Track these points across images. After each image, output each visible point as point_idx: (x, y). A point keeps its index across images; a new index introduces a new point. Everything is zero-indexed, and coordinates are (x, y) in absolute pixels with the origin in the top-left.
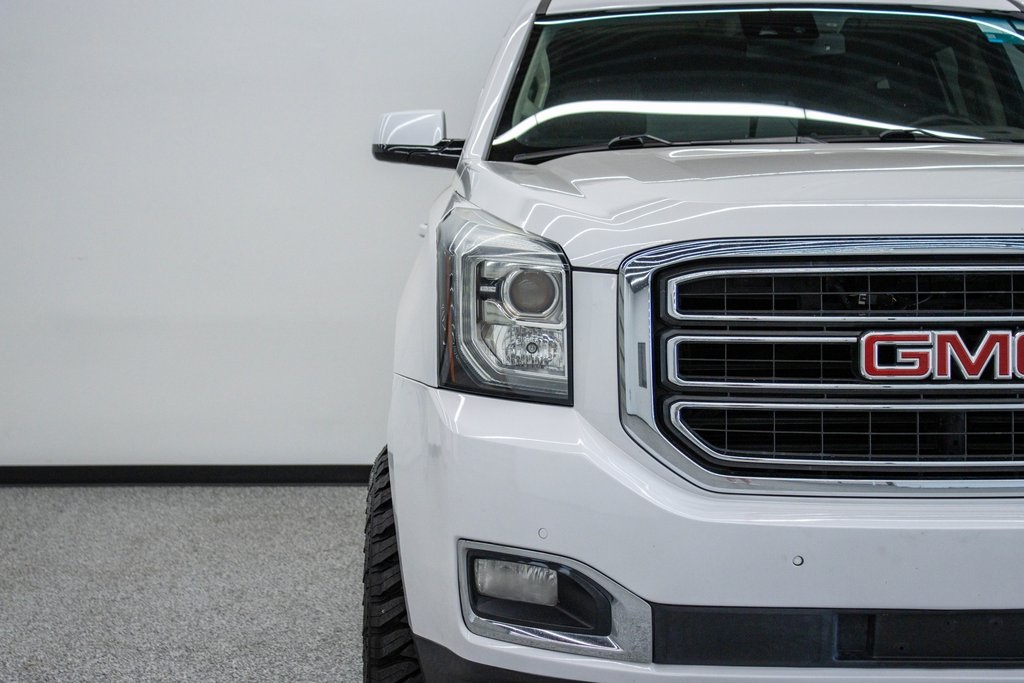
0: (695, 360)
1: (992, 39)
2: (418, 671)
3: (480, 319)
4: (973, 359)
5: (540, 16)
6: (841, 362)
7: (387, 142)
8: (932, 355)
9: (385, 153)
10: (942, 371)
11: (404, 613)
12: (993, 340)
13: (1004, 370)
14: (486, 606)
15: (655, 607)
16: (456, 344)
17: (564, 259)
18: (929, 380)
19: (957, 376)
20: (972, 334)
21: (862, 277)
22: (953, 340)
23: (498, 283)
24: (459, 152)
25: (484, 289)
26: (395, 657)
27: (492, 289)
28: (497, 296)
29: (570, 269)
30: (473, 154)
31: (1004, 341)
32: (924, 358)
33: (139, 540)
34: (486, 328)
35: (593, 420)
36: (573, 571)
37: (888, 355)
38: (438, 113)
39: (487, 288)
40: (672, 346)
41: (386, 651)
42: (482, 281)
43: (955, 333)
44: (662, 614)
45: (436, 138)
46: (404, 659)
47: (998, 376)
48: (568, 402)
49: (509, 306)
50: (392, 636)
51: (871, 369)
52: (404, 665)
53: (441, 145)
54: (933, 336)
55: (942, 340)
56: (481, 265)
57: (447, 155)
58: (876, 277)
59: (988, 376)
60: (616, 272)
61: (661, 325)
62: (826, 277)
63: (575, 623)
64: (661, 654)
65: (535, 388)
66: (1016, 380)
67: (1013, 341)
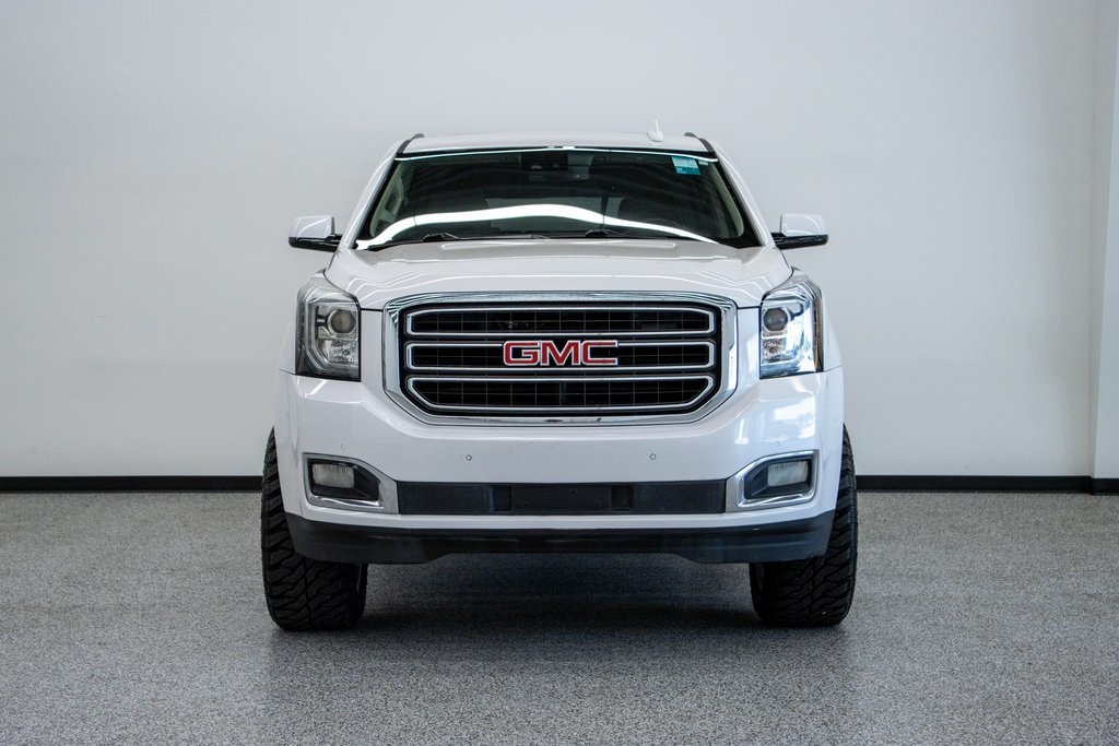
0: (422, 356)
1: (679, 171)
2: (289, 537)
3: (316, 337)
4: (560, 355)
5: (399, 154)
6: (494, 357)
7: (298, 236)
8: (540, 353)
9: (298, 243)
10: (544, 360)
11: (282, 505)
12: (570, 345)
13: (576, 361)
14: (318, 489)
15: (399, 483)
16: (305, 352)
17: (358, 306)
18: (538, 366)
19: (552, 364)
20: (560, 342)
21: (507, 313)
22: (550, 345)
23: (326, 318)
24: (338, 243)
25: (319, 321)
26: (278, 528)
27: (323, 321)
28: (325, 325)
29: (360, 309)
30: (344, 244)
31: (576, 346)
32: (535, 355)
33: (146, 521)
34: (321, 343)
35: (370, 389)
36: (360, 467)
37: (517, 353)
38: (329, 217)
39: (321, 320)
40: (409, 347)
41: (272, 525)
42: (318, 316)
43: (552, 342)
44: (402, 486)
45: (327, 233)
46: (283, 529)
47: (573, 364)
48: (358, 379)
49: (330, 328)
50: (275, 517)
51: (509, 361)
52: (283, 532)
53: (329, 238)
54: (540, 343)
55: (545, 345)
56: (317, 308)
57: (330, 244)
58: (514, 313)
59: (568, 364)
60: (382, 311)
61: (403, 338)
62: (490, 313)
63: (361, 495)
64: (404, 509)
65: (343, 372)
66: (582, 366)
67: (581, 345)
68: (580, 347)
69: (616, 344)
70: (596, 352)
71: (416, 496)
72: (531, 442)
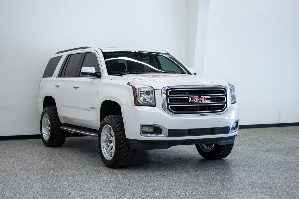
0: (171, 100)
3: (141, 97)
4: (200, 100)
6: (186, 100)
8: (196, 99)
14: (144, 132)
16: (137, 99)
18: (196, 102)
19: (199, 102)
20: (200, 97)
23: (143, 92)
29: (154, 90)
31: (203, 97)
32: (195, 100)
35: (159, 108)
37: (192, 99)
40: (169, 98)
42: (140, 92)
44: (170, 131)
48: (155, 106)
49: (145, 94)
51: (190, 101)
54: (196, 97)
55: (197, 97)
56: (140, 90)
59: (201, 102)
60: (161, 90)
61: (167, 96)
63: (156, 133)
64: (169, 136)
65: (150, 105)
66: (204, 102)
67: (204, 97)
68: (203, 98)
69: (210, 97)
70: (207, 99)
71: (172, 133)
72: (197, 119)
